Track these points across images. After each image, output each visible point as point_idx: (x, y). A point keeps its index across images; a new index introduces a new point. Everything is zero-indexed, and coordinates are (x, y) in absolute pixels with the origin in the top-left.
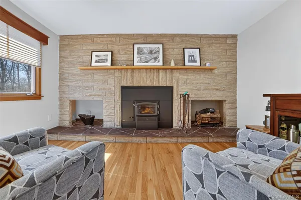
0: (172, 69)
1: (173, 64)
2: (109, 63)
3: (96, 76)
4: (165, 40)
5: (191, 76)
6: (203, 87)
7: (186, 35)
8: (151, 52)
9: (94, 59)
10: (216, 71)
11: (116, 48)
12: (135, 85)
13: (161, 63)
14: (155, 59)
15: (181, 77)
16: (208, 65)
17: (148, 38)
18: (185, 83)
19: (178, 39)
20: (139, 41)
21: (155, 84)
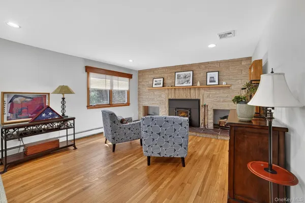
0: (199, 88)
1: (198, 84)
2: (161, 85)
3: (156, 93)
4: (194, 68)
5: (213, 92)
6: (222, 100)
7: (208, 63)
8: (185, 77)
9: (154, 83)
10: (232, 87)
11: (165, 76)
12: (177, 98)
13: (191, 84)
14: (188, 81)
15: (206, 92)
16: (224, 83)
17: (183, 68)
18: (208, 96)
19: (203, 66)
20: (179, 70)
21: (189, 97)
